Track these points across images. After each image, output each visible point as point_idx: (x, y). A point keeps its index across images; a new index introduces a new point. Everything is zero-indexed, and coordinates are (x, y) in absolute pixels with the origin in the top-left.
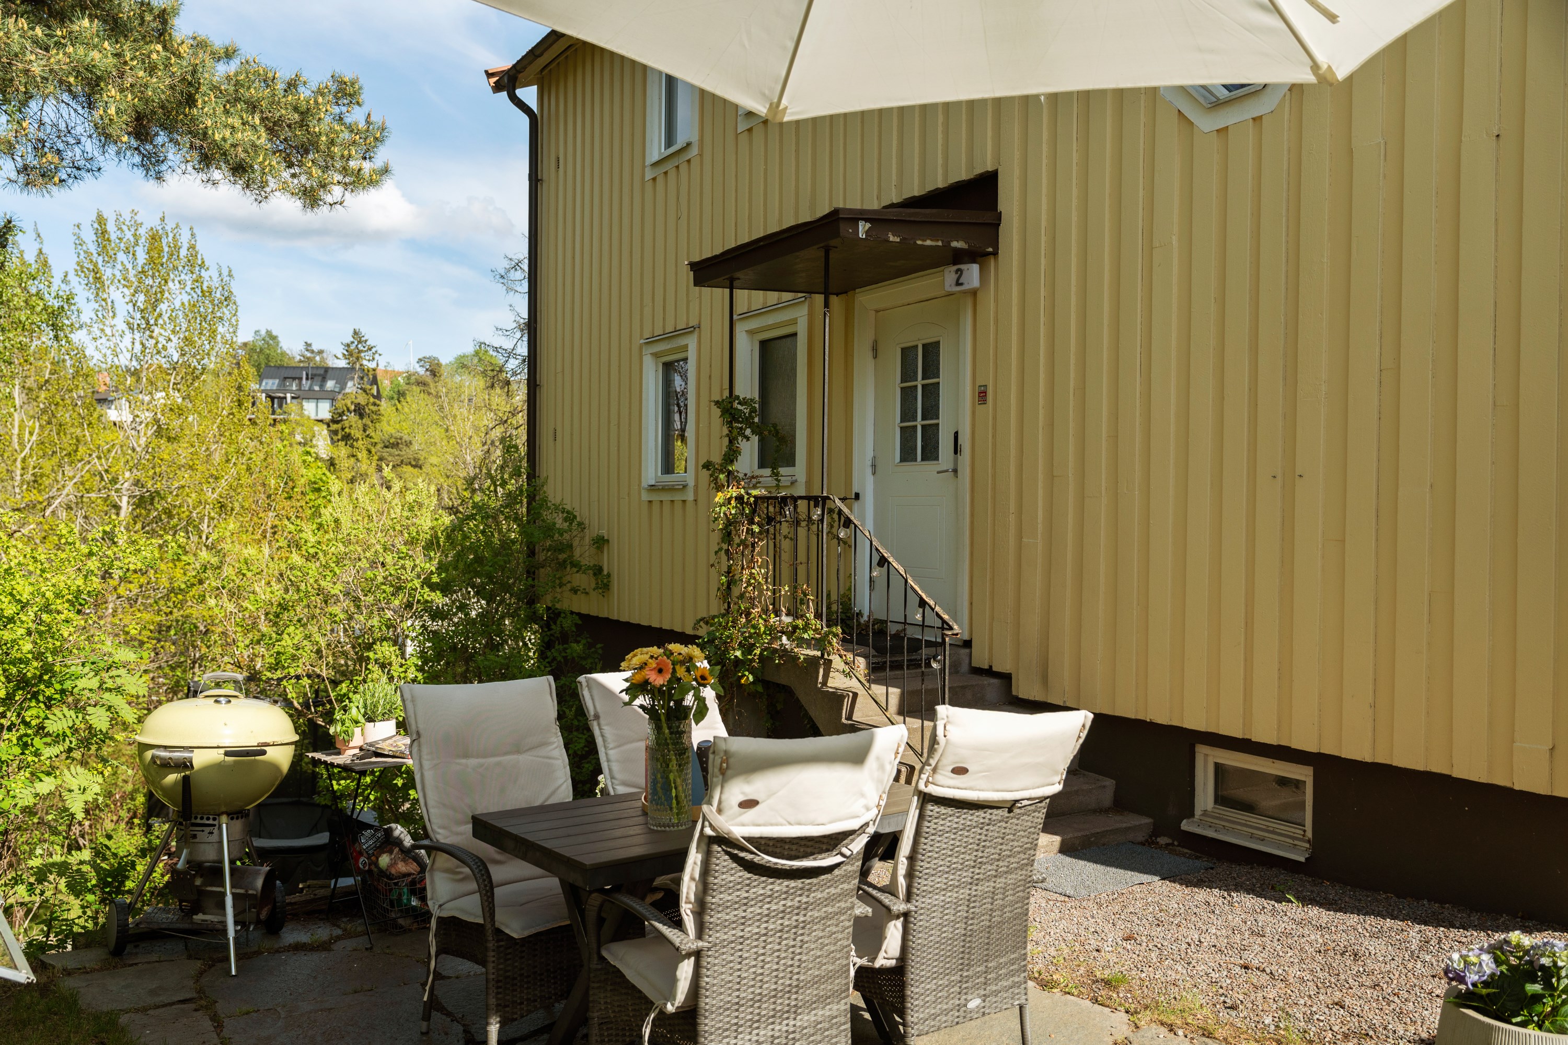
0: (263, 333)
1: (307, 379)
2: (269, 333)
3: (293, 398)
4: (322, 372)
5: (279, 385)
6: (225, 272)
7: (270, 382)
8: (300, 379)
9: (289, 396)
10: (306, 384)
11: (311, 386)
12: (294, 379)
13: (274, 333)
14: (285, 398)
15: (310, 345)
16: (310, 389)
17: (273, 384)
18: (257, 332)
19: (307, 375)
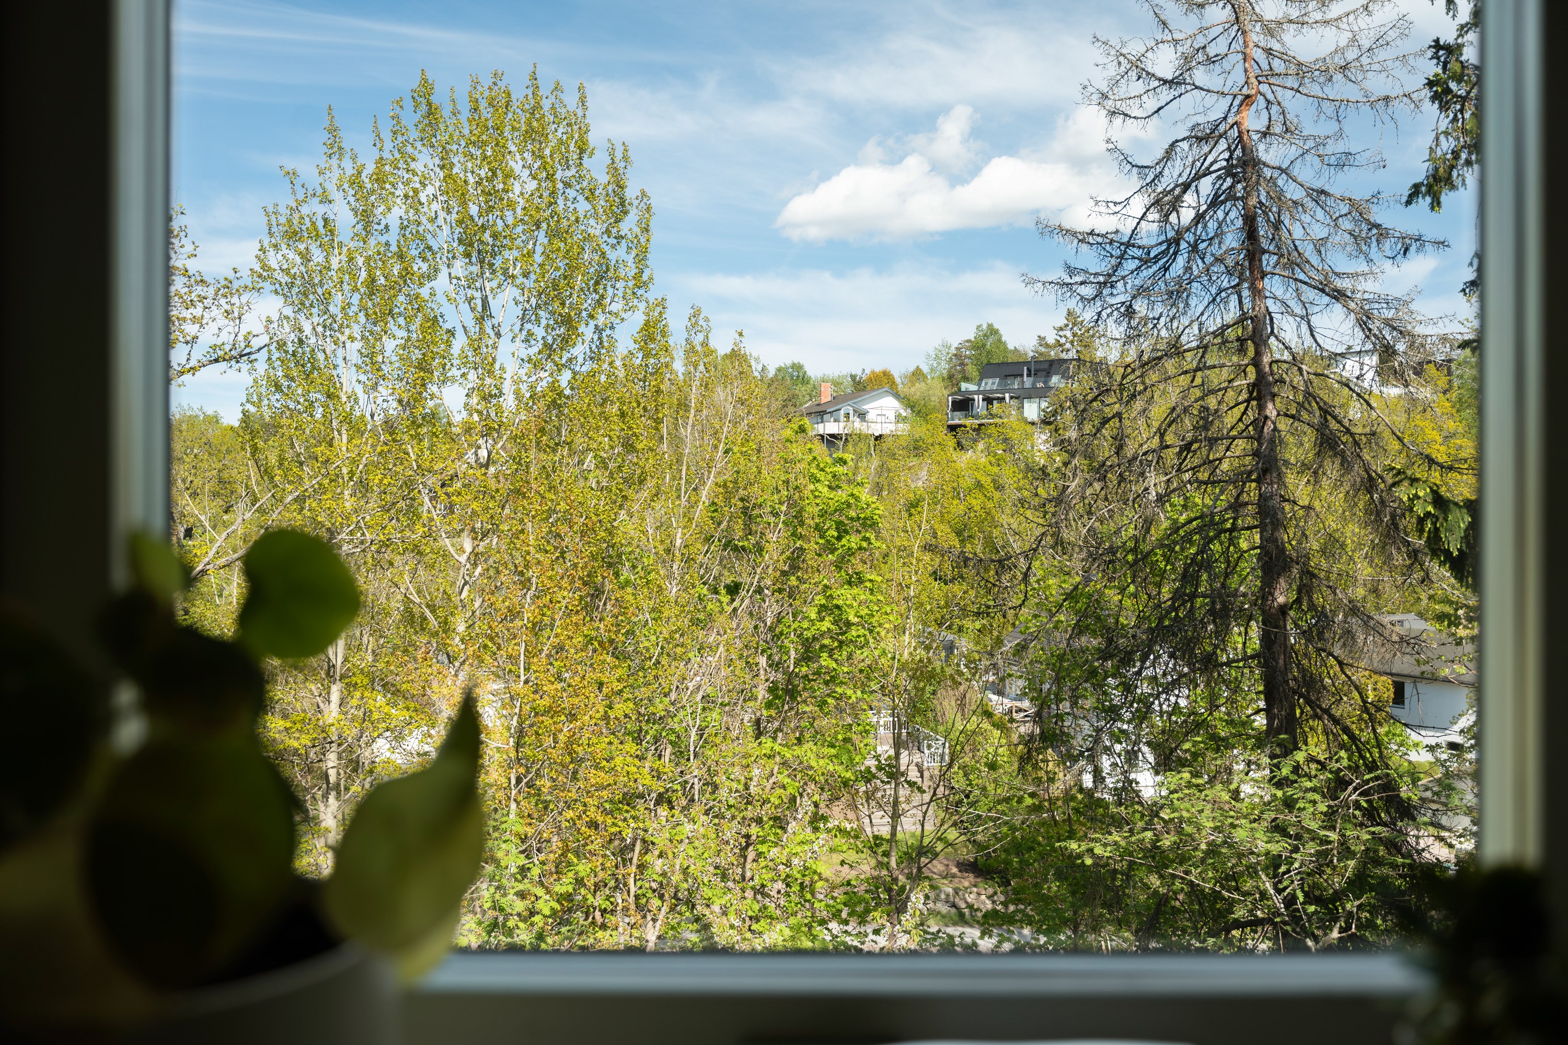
0: (985, 327)
1: (1029, 375)
2: (990, 326)
3: (1011, 398)
4: (1046, 366)
5: (999, 384)
6: (619, 155)
7: (990, 381)
8: (1022, 375)
9: (1007, 395)
10: (1028, 382)
11: (1034, 384)
12: (1015, 376)
13: (996, 326)
14: (1004, 398)
15: (1044, 338)
16: (1034, 387)
17: (993, 383)
18: (978, 327)
19: (1029, 370)
